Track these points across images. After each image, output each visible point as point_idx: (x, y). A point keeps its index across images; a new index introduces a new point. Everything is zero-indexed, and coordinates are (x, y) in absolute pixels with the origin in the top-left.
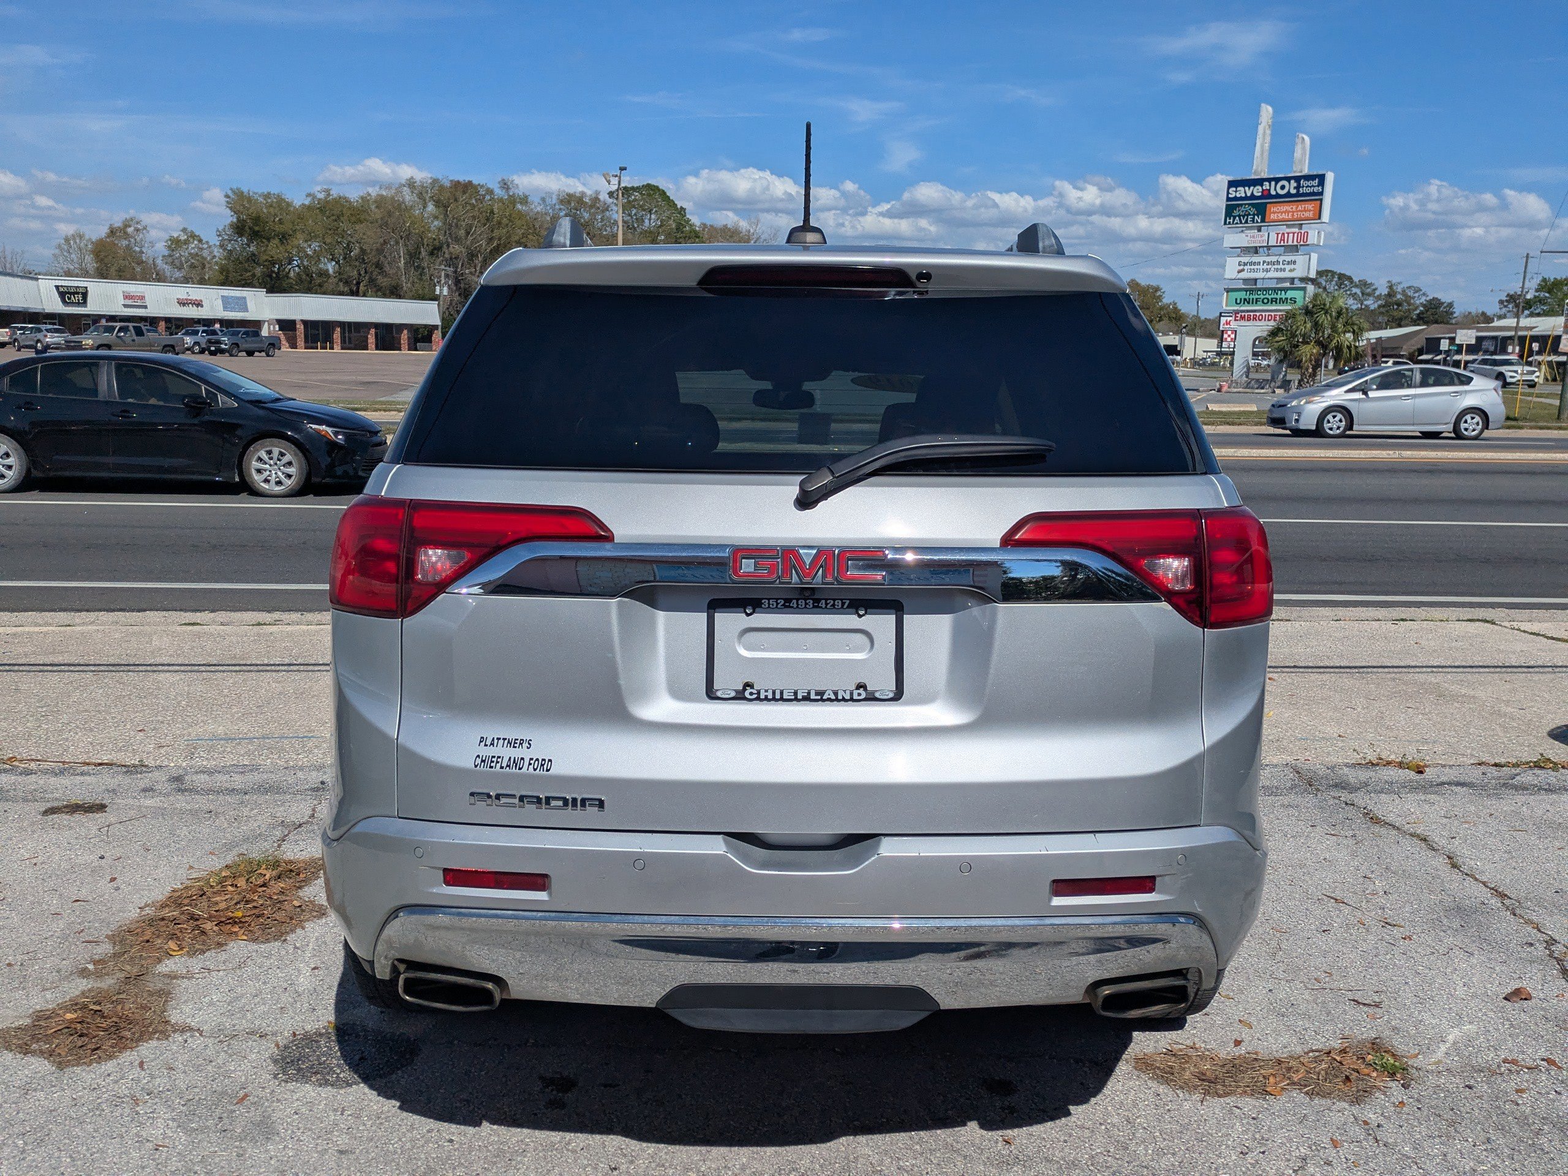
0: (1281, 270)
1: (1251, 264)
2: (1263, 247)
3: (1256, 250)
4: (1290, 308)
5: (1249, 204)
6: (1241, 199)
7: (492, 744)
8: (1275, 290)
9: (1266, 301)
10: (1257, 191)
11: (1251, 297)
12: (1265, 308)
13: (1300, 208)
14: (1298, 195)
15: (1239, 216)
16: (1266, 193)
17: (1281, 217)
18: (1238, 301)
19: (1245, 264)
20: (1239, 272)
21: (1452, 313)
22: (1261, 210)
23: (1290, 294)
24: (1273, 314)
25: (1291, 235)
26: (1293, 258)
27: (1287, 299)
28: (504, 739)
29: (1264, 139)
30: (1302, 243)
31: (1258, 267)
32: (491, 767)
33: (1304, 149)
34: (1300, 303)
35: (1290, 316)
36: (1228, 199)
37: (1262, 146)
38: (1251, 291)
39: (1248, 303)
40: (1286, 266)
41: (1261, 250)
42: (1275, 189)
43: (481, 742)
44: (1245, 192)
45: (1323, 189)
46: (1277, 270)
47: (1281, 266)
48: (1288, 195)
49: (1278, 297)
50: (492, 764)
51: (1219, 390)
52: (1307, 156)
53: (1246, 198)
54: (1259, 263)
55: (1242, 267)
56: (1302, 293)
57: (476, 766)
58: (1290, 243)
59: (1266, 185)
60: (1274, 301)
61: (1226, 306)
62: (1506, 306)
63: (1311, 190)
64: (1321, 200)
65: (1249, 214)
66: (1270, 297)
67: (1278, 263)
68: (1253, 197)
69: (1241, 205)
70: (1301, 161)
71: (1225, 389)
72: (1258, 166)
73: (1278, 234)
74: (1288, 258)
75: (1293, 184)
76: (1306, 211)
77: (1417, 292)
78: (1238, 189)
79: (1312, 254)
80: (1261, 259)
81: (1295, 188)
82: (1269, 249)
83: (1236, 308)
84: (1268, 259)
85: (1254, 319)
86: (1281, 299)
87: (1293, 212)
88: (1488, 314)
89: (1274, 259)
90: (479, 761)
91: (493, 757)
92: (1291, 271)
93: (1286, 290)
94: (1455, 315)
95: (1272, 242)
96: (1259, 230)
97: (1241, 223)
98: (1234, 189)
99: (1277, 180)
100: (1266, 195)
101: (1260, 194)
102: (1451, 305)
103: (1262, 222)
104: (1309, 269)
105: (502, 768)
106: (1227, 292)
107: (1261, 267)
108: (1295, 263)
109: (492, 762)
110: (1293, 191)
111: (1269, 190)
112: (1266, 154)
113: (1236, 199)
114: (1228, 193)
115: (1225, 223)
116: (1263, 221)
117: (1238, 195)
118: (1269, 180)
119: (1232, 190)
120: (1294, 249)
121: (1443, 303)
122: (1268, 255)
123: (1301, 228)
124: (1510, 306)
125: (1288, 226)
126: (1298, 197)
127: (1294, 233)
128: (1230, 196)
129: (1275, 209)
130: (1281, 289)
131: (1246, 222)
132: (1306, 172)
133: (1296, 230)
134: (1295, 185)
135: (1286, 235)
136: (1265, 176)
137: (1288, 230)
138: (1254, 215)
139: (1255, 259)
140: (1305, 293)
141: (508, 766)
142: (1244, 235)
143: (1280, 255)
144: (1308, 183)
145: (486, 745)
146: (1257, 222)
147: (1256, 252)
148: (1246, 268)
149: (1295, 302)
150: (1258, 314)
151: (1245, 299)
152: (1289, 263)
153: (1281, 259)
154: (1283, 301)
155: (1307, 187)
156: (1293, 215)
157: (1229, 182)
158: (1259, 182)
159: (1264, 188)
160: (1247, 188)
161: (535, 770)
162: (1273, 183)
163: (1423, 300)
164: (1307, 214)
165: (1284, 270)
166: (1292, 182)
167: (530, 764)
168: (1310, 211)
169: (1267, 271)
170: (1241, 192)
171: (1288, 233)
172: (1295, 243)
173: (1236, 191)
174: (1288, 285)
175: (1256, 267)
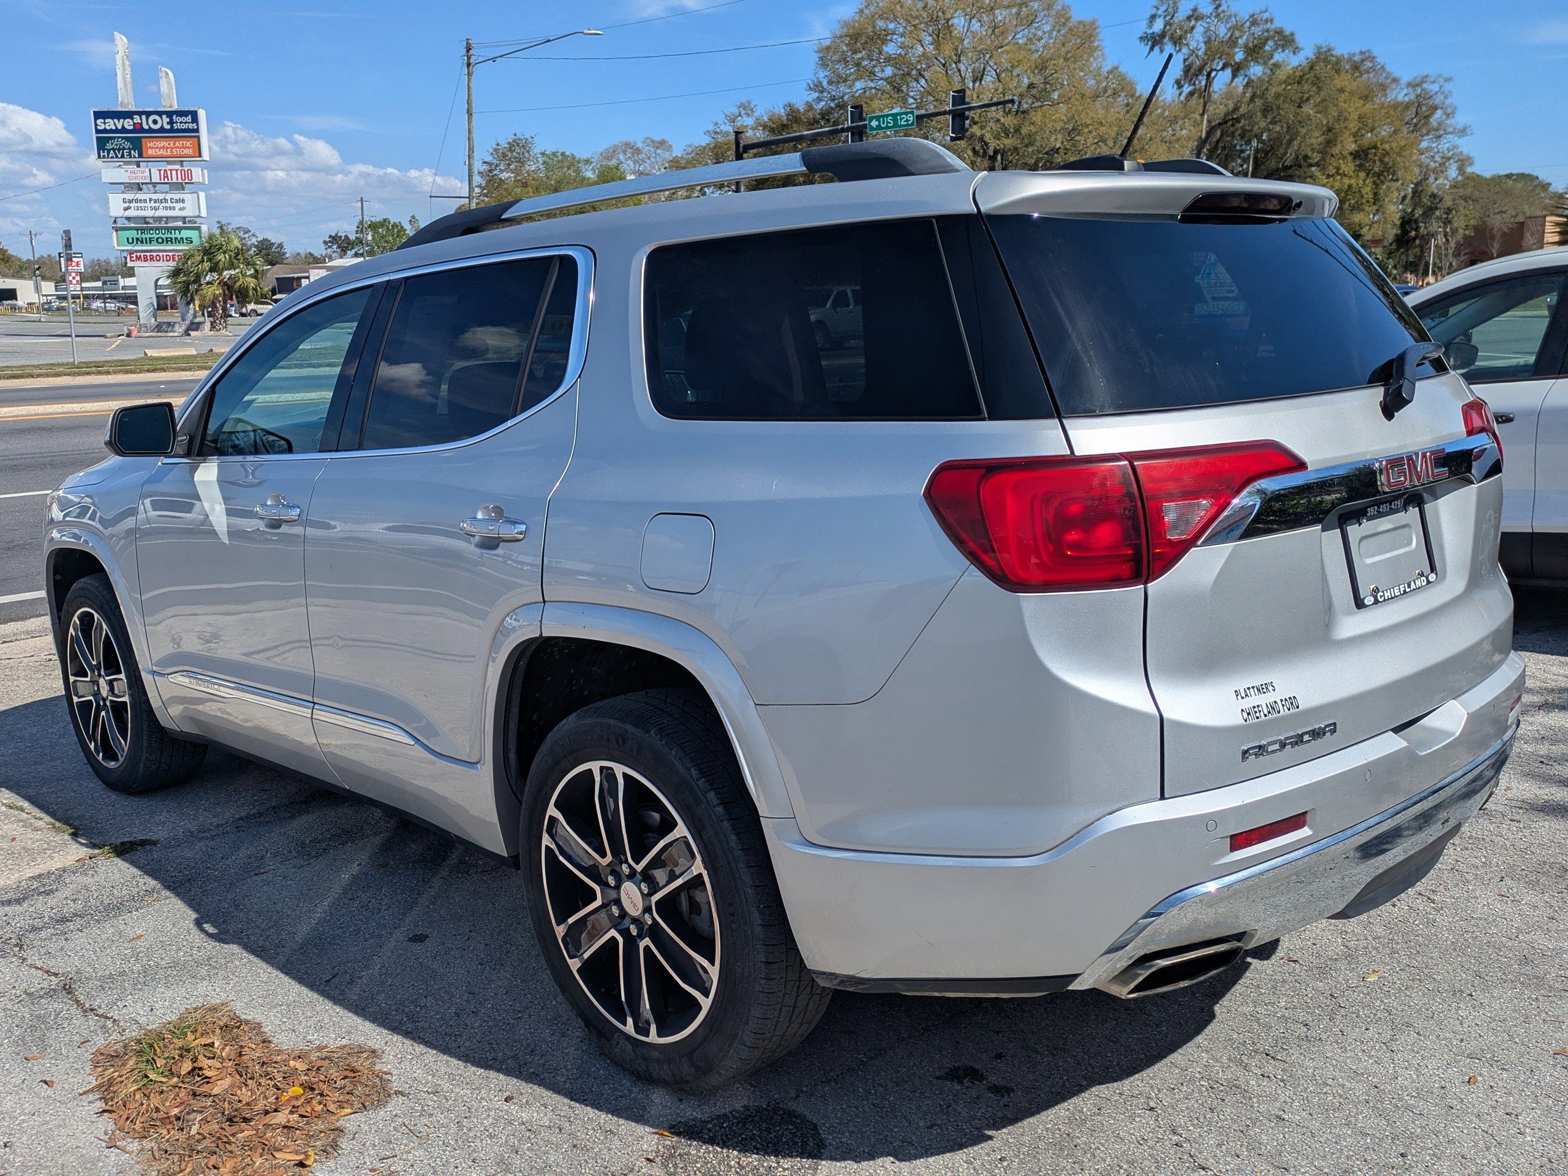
0: (171, 208)
1: (137, 201)
2: (146, 183)
3: (139, 187)
4: (186, 248)
5: (123, 138)
6: (111, 131)
7: (1247, 695)
8: (169, 230)
9: (160, 240)
10: (128, 124)
11: (144, 236)
12: (161, 248)
13: (177, 144)
14: (172, 130)
15: (114, 149)
16: (138, 127)
17: (159, 153)
18: (131, 241)
19: (130, 201)
20: (126, 209)
21: (284, 254)
22: (137, 145)
23: (185, 234)
24: (171, 254)
25: (174, 172)
26: (181, 196)
27: (182, 238)
28: (1253, 687)
29: (124, 70)
30: (187, 181)
31: (145, 205)
32: (1258, 718)
33: (169, 83)
34: (196, 242)
35: (188, 256)
36: (98, 131)
37: (124, 78)
38: (143, 230)
39: (142, 242)
40: (174, 204)
41: (144, 187)
42: (148, 124)
43: (1237, 695)
44: (115, 124)
45: (197, 125)
46: (166, 208)
47: (169, 204)
48: (162, 130)
49: (173, 236)
50: (1258, 715)
51: (129, 335)
52: (174, 91)
53: (117, 131)
54: (145, 201)
55: (127, 205)
56: (196, 232)
57: (1246, 721)
58: (175, 180)
59: (137, 119)
60: (169, 241)
61: (118, 245)
62: (330, 247)
63: (185, 126)
64: (198, 137)
65: (124, 149)
66: (164, 237)
67: (166, 201)
68: (124, 130)
69: (114, 138)
70: (169, 96)
71: (135, 334)
72: (123, 97)
73: (160, 171)
74: (176, 196)
75: (166, 119)
76: (185, 148)
77: (246, 233)
78: (107, 121)
79: (200, 193)
80: (147, 197)
81: (168, 123)
82: (155, 187)
83: (129, 248)
84: (155, 196)
85: (152, 259)
86: (176, 238)
87: (172, 148)
88: (316, 255)
89: (161, 196)
90: (1245, 715)
91: (1254, 707)
92: (181, 209)
93: (180, 229)
94: (287, 256)
95: (156, 179)
96: (138, 166)
97: (117, 157)
98: (102, 121)
99: (148, 114)
100: (138, 128)
101: (132, 127)
102: (281, 246)
103: (139, 157)
104: (199, 208)
105: (1265, 716)
106: (116, 231)
107: (148, 204)
108: (183, 201)
109: (1256, 712)
110: (168, 127)
111: (141, 124)
112: (129, 86)
113: (105, 131)
114: (96, 125)
115: (99, 157)
116: (141, 156)
117: (108, 128)
118: (140, 113)
119: (99, 121)
120: (179, 187)
121: (273, 244)
122: (155, 193)
123: (182, 166)
124: (335, 247)
125: (169, 163)
126: (171, 132)
127: (177, 170)
128: (99, 128)
129: (152, 144)
130: (175, 229)
131: (123, 156)
132: (175, 107)
133: (178, 167)
134: (168, 120)
135: (169, 172)
136: (134, 109)
137: (169, 167)
138: (129, 149)
139: (140, 196)
140: (200, 233)
141: (1269, 712)
142: (123, 170)
143: (167, 193)
144: (181, 119)
145: (1243, 698)
146: (135, 157)
147: (140, 189)
148: (131, 205)
149: (192, 242)
150: (155, 254)
151: (137, 239)
152: (177, 201)
153: (168, 197)
154: (180, 241)
155: (181, 123)
156: (172, 152)
157: (95, 112)
158: (129, 115)
159: (135, 121)
160: (116, 120)
161: (1289, 709)
162: (144, 117)
163: (254, 240)
164: (186, 151)
165: (174, 208)
166: (164, 117)
167: (1283, 705)
168: (189, 148)
169: (156, 209)
170: (110, 124)
171: (171, 170)
172: (180, 181)
173: (105, 123)
174: (180, 224)
175: (143, 205)
